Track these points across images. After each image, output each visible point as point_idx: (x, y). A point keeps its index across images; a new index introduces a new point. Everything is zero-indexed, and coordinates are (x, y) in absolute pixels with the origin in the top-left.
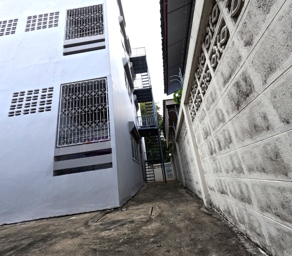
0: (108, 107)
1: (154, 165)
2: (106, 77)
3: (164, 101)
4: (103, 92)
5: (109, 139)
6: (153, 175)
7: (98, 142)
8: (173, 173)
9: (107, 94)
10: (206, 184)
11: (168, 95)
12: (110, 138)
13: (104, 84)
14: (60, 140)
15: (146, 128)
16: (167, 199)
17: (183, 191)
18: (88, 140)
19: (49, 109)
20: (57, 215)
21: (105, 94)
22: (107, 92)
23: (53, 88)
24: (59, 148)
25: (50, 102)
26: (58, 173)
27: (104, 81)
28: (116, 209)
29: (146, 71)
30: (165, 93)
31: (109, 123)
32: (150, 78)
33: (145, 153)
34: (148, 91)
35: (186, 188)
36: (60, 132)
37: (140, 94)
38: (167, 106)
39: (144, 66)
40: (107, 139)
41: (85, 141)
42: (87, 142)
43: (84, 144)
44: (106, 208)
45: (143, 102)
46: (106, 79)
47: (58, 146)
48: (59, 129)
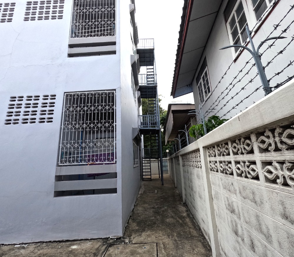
0: (116, 125)
1: (151, 159)
4: (111, 107)
5: (115, 162)
7: (102, 164)
9: (116, 109)
11: (174, 98)
12: (116, 161)
13: (113, 97)
14: (62, 158)
18: (93, 160)
19: (50, 120)
20: (57, 240)
21: (113, 109)
22: (116, 107)
23: (55, 96)
24: (60, 167)
25: (51, 112)
26: (59, 194)
30: (171, 96)
31: (116, 143)
33: (143, 149)
36: (62, 148)
40: (113, 162)
41: (89, 160)
42: (91, 162)
43: (87, 165)
44: (108, 237)
46: (115, 91)
47: (59, 165)
48: (61, 145)
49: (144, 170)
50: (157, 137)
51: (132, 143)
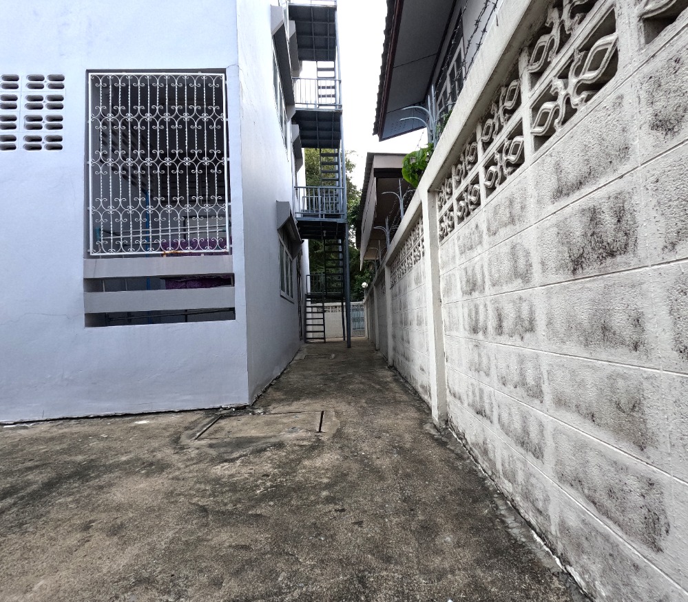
0: (228, 162)
1: (326, 304)
2: (223, 71)
3: (371, 157)
4: (215, 117)
5: (228, 250)
6: (321, 328)
7: (199, 254)
8: (365, 324)
9: (227, 122)
10: (444, 381)
11: (381, 139)
12: (231, 249)
13: (219, 91)
14: (95, 239)
15: (317, 220)
16: (353, 393)
17: (387, 375)
18: (174, 245)
19: (55, 144)
20: (102, 414)
21: (220, 123)
22: (227, 117)
23: (62, 79)
24: (95, 260)
25: (56, 122)
26: (98, 320)
27: (219, 81)
28: (241, 409)
29: (333, 59)
30: (374, 134)
31: (229, 207)
32: (340, 82)
33: (309, 277)
34: (330, 120)
35: (393, 368)
36: (96, 216)
37: (310, 124)
38: (375, 169)
39: (326, 40)
40: (223, 250)
41: (165, 246)
42: (170, 250)
43: (162, 255)
44: (217, 406)
45: (315, 146)
46: (223, 75)
47: (91, 254)
48: (90, 208)
49: (310, 328)
50: (340, 244)
51: (277, 241)
